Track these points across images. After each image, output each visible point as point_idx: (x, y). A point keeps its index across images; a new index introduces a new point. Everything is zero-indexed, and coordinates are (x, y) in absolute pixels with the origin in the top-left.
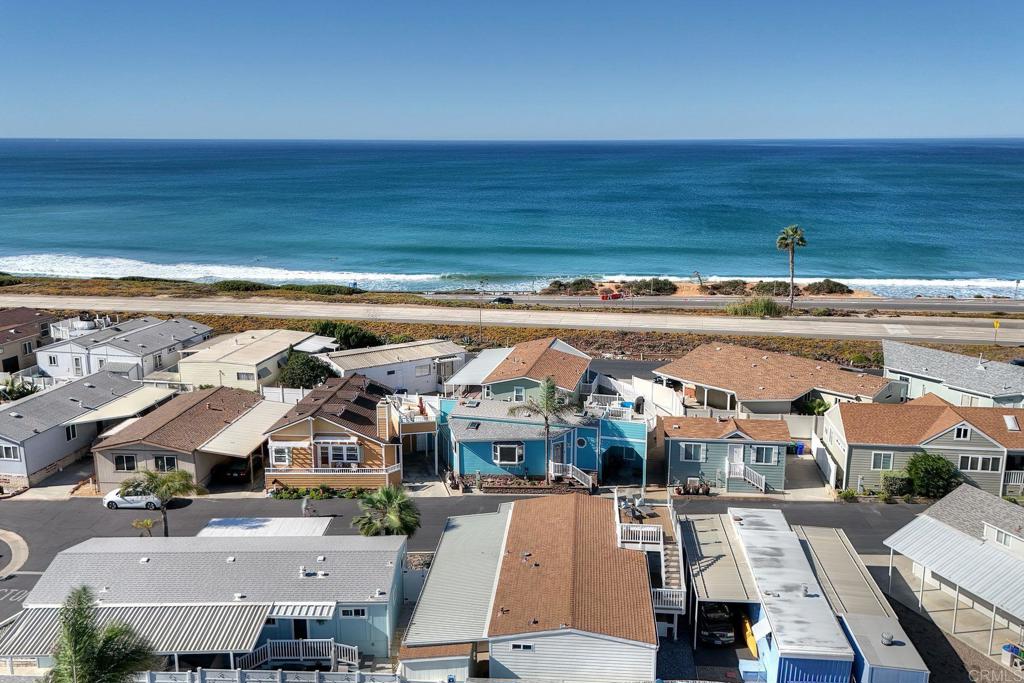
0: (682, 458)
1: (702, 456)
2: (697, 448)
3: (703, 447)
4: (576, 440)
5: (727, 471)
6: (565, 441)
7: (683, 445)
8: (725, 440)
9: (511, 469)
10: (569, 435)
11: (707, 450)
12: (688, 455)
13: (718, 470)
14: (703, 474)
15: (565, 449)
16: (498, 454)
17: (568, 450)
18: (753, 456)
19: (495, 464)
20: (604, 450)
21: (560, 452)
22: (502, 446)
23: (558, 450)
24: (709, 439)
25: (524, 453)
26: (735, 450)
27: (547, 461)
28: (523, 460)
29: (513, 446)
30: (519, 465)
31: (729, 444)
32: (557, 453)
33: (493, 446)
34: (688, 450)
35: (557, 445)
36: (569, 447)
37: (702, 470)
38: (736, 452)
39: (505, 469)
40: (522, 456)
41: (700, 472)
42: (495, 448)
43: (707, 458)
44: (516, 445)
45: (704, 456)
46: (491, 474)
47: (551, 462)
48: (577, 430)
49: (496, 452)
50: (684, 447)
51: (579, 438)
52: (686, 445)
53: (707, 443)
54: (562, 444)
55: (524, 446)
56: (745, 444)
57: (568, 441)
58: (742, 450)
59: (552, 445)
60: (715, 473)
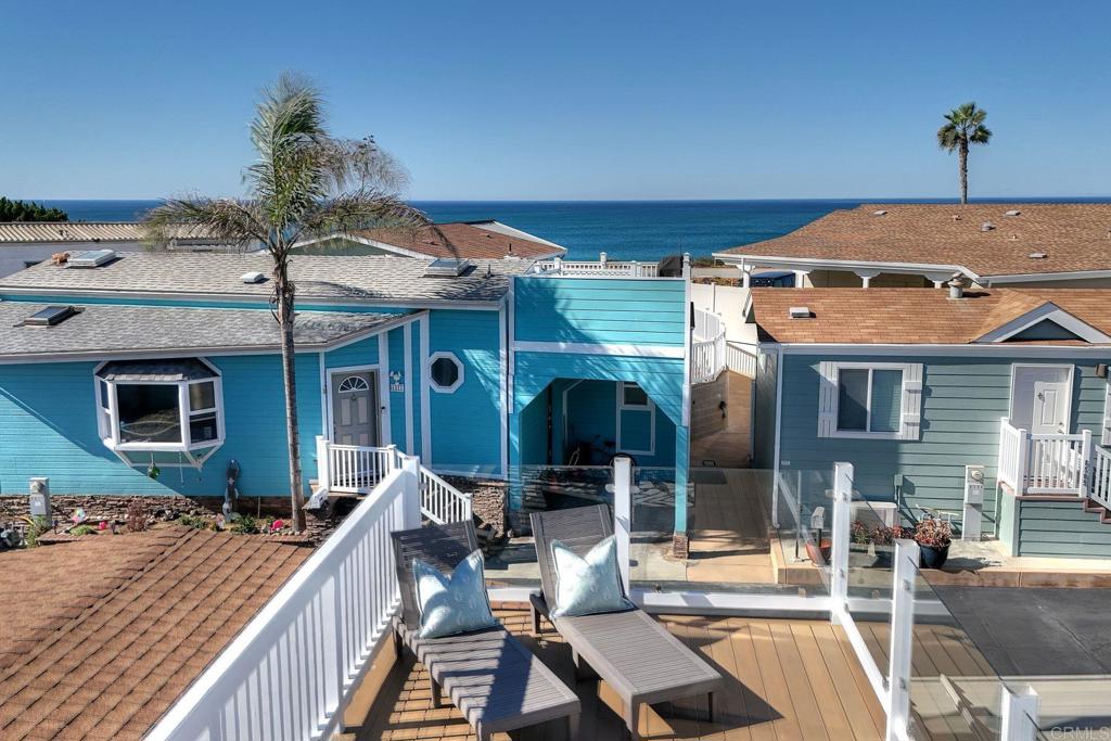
0: (827, 425)
1: (907, 414)
2: (887, 383)
3: (911, 378)
4: (427, 361)
5: (1008, 475)
6: (383, 365)
7: (829, 373)
8: (998, 345)
9: (157, 468)
10: (395, 336)
11: (926, 392)
12: (850, 415)
13: (971, 470)
14: (908, 487)
15: (385, 399)
16: (112, 411)
17: (397, 400)
19: (108, 454)
20: (526, 399)
21: (363, 403)
22: (126, 379)
23: (354, 398)
24: (933, 345)
25: (219, 408)
26: (1039, 386)
27: (295, 433)
28: (214, 436)
29: (167, 379)
30: (198, 454)
31: (1013, 366)
32: (354, 413)
33: (98, 380)
34: (848, 393)
35: (352, 381)
36: (397, 387)
37: (907, 471)
38: (1040, 395)
39: (143, 470)
40: (212, 423)
41: (898, 481)
42: (104, 386)
43: (924, 424)
44: (180, 376)
45: (915, 416)
46: (103, 492)
47: (321, 442)
48: (424, 320)
49: (105, 405)
50: (834, 379)
51: (437, 355)
52: (842, 372)
53: (927, 361)
54: (373, 377)
55: (218, 383)
56: (1078, 362)
57: (396, 366)
58: (1066, 387)
59: (326, 376)
60: (955, 482)
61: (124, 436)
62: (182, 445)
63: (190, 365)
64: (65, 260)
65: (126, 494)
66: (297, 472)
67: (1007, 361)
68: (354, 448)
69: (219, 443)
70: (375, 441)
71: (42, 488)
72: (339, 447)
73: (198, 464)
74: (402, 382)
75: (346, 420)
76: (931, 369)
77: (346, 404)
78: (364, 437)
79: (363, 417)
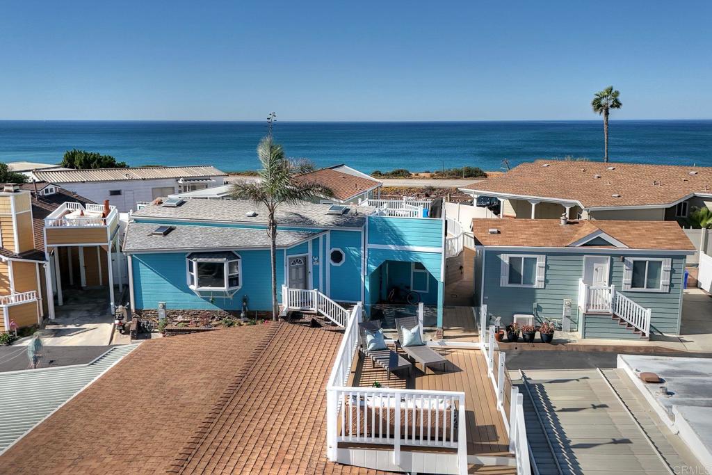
0: (504, 281)
1: (539, 277)
2: (530, 263)
3: (540, 262)
4: (329, 252)
5: (581, 303)
6: (310, 253)
7: (505, 258)
8: (578, 248)
9: (215, 299)
10: (316, 242)
11: (547, 267)
12: (514, 276)
13: (566, 301)
14: (539, 308)
15: (310, 269)
16: (195, 273)
17: (316, 268)
18: (627, 277)
19: (191, 292)
20: (373, 268)
21: (301, 270)
22: (201, 260)
23: (297, 268)
24: (550, 247)
25: (239, 273)
26: (596, 265)
27: (275, 284)
28: (237, 284)
29: (219, 260)
30: (231, 292)
31: (585, 256)
32: (297, 275)
33: (187, 260)
34: (514, 267)
35: (297, 261)
36: (316, 263)
37: (539, 301)
38: (596, 269)
39: (207, 299)
40: (237, 279)
41: (535, 306)
42: (191, 264)
43: (546, 281)
44: (225, 259)
45: (543, 278)
46: (187, 309)
47: (285, 289)
48: (328, 234)
49: (191, 270)
50: (507, 262)
51: (334, 249)
52: (510, 258)
53: (547, 254)
54: (305, 259)
55: (240, 261)
56: (612, 255)
57: (316, 254)
58: (607, 266)
59: (286, 259)
60: (559, 307)
61: (200, 285)
62: (225, 288)
63: (229, 254)
64: (160, 203)
65: (198, 309)
66: (276, 300)
67: (582, 254)
68: (297, 290)
69: (239, 288)
70: (306, 287)
71: (164, 307)
72: (292, 290)
73: (231, 297)
74: (318, 261)
75: (294, 278)
76: (549, 257)
77: (294, 270)
78: (301, 285)
79: (301, 276)
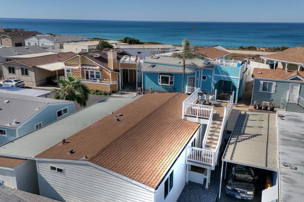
0: (261, 90)
1: (273, 89)
2: (270, 84)
3: (274, 84)
4: (202, 76)
5: (287, 99)
6: (196, 76)
7: (262, 82)
8: (288, 80)
9: (166, 88)
10: (198, 72)
11: (276, 86)
12: (264, 88)
13: (282, 98)
15: (196, 81)
16: (160, 80)
17: (197, 81)
19: (159, 85)
20: (216, 82)
21: (192, 81)
22: (162, 76)
23: (191, 80)
24: (278, 79)
25: (173, 80)
26: (295, 87)
27: (183, 85)
28: (173, 84)
29: (168, 76)
30: (170, 86)
31: (291, 83)
32: (191, 82)
33: (159, 75)
34: (265, 85)
35: (191, 78)
36: (197, 79)
37: (272, 98)
39: (163, 88)
40: (173, 82)
41: (271, 99)
42: (160, 76)
43: (276, 91)
44: (169, 76)
45: (275, 90)
46: (158, 90)
47: (187, 86)
48: (202, 70)
49: (159, 78)
50: (262, 83)
51: (203, 75)
52: (264, 82)
53: (277, 82)
54: (194, 78)
55: (174, 77)
56: (301, 84)
57: (198, 76)
58: (299, 87)
59: (188, 77)
60: (279, 100)
61: (162, 83)
62: (169, 85)
63: (171, 74)
64: (152, 57)
65: (161, 90)
66: (183, 89)
67: (290, 83)
68: (191, 87)
69: (173, 85)
70: (194, 86)
71: (151, 89)
72: (189, 87)
73: (170, 88)
74: (198, 79)
75: (190, 83)
76: (277, 83)
77: (190, 81)
78: (192, 86)
79: (192, 83)
